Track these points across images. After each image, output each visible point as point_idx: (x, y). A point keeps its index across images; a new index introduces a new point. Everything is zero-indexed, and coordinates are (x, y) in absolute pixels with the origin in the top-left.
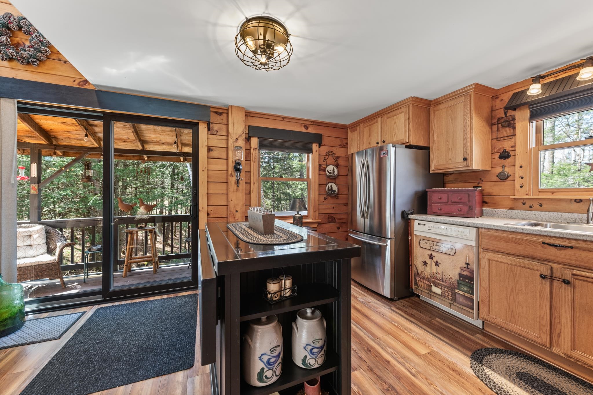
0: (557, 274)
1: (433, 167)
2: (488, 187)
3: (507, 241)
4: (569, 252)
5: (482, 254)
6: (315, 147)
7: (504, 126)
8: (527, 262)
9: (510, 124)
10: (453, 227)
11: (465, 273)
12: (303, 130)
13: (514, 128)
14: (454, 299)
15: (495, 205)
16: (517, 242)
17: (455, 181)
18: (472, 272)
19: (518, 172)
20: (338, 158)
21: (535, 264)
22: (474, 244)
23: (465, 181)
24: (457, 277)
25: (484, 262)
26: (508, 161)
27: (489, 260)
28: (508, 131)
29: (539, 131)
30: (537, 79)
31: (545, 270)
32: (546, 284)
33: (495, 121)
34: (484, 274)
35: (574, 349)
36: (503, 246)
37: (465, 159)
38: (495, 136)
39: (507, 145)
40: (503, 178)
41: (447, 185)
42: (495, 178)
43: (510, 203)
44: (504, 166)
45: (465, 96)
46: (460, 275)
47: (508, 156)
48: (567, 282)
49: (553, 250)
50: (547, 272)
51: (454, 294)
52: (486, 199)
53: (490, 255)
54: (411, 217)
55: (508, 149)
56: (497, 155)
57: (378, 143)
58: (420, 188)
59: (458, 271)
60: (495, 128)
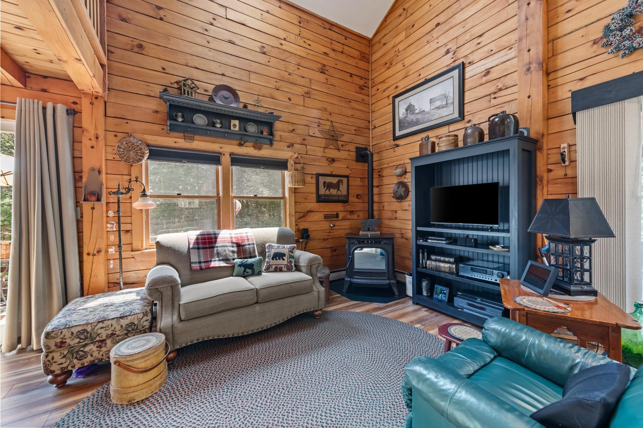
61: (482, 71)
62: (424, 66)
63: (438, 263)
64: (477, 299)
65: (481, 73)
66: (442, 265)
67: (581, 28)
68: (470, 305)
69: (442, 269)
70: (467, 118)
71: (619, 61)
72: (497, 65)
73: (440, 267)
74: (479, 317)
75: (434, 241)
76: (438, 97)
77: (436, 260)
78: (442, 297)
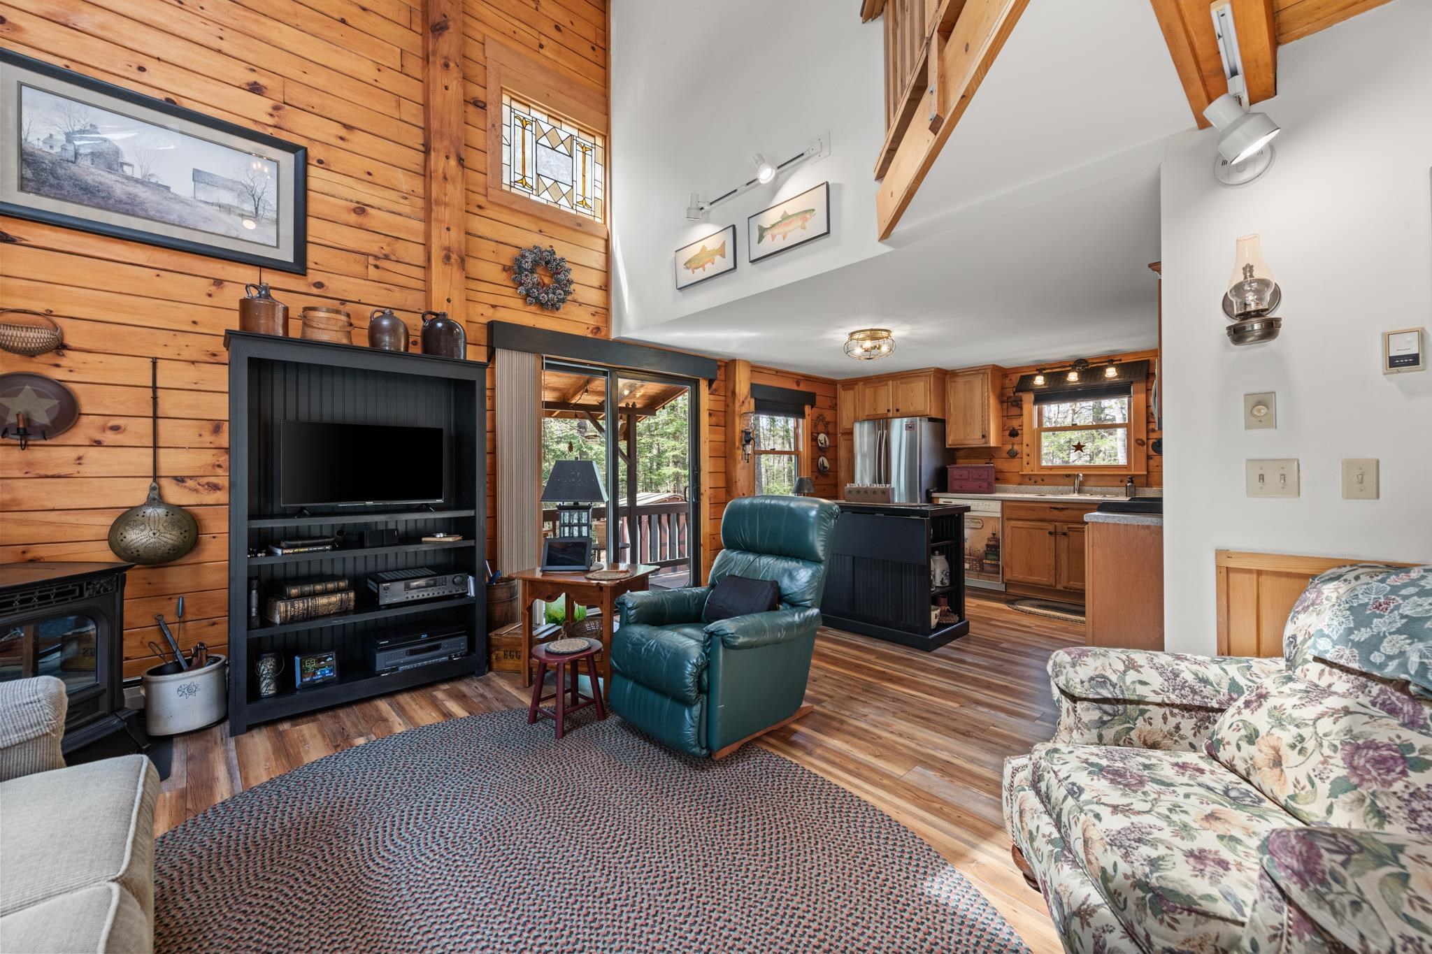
0: (1059, 530)
1: (950, 441)
2: (1000, 464)
3: (1026, 509)
4: (1065, 512)
5: (1006, 523)
6: (807, 409)
7: (1013, 405)
8: (1039, 524)
9: (1018, 404)
10: (980, 502)
11: (991, 543)
12: (794, 387)
13: (1021, 408)
14: (982, 570)
15: (1006, 481)
16: (1033, 509)
17: (966, 457)
18: (998, 541)
19: (1026, 450)
20: (828, 423)
21: (1045, 525)
22: (999, 515)
23: (977, 457)
24: (985, 548)
25: (1008, 530)
26: (1017, 438)
27: (1012, 527)
28: (1015, 411)
29: (1040, 414)
30: (1040, 371)
31: (1051, 528)
32: (1053, 538)
33: (1005, 399)
34: (1008, 541)
35: (1069, 581)
36: (1022, 514)
37: (984, 436)
38: (1005, 414)
39: (1015, 423)
40: (1013, 455)
41: (958, 461)
42: (1005, 455)
43: (1018, 479)
44: (1013, 444)
45: (983, 374)
46: (988, 546)
47: (1017, 435)
48: (1065, 534)
49: (1056, 512)
50: (1052, 530)
51: (982, 565)
52: (998, 476)
53: (1013, 523)
54: (935, 495)
55: (1017, 427)
56: (1007, 433)
57: (889, 411)
58: (939, 465)
59: (985, 542)
60: (1005, 405)
61: (350, 197)
62: (163, 57)
63: (310, 602)
64: (420, 637)
65: (346, 200)
66: (323, 601)
67: (491, 240)
68: (412, 653)
69: (321, 611)
70: (313, 276)
71: (519, 303)
72: (379, 209)
73: (317, 607)
74: (427, 665)
75: (302, 550)
76: (224, 179)
77: (302, 596)
78: (324, 675)
